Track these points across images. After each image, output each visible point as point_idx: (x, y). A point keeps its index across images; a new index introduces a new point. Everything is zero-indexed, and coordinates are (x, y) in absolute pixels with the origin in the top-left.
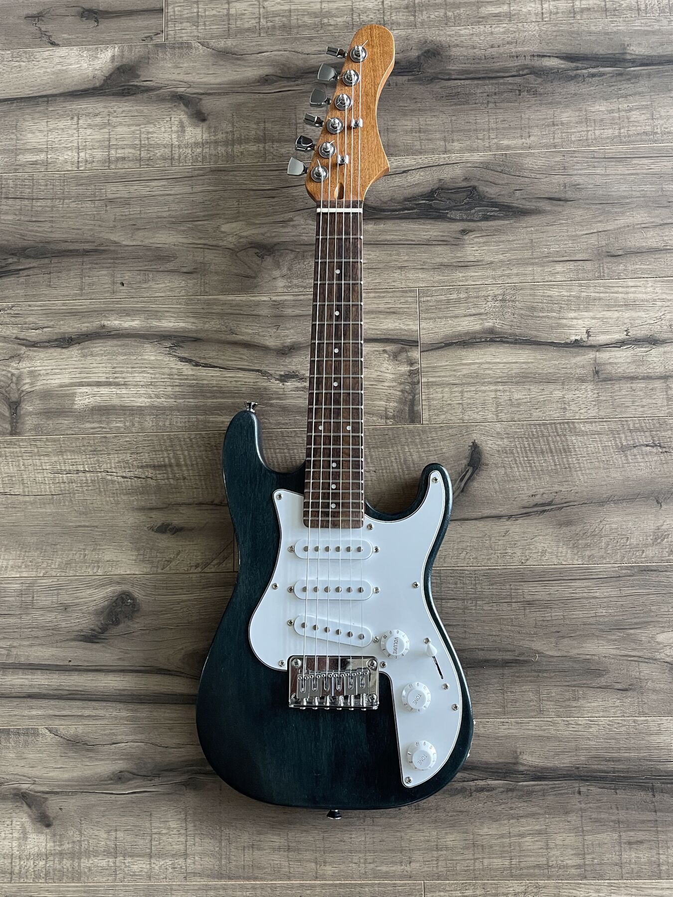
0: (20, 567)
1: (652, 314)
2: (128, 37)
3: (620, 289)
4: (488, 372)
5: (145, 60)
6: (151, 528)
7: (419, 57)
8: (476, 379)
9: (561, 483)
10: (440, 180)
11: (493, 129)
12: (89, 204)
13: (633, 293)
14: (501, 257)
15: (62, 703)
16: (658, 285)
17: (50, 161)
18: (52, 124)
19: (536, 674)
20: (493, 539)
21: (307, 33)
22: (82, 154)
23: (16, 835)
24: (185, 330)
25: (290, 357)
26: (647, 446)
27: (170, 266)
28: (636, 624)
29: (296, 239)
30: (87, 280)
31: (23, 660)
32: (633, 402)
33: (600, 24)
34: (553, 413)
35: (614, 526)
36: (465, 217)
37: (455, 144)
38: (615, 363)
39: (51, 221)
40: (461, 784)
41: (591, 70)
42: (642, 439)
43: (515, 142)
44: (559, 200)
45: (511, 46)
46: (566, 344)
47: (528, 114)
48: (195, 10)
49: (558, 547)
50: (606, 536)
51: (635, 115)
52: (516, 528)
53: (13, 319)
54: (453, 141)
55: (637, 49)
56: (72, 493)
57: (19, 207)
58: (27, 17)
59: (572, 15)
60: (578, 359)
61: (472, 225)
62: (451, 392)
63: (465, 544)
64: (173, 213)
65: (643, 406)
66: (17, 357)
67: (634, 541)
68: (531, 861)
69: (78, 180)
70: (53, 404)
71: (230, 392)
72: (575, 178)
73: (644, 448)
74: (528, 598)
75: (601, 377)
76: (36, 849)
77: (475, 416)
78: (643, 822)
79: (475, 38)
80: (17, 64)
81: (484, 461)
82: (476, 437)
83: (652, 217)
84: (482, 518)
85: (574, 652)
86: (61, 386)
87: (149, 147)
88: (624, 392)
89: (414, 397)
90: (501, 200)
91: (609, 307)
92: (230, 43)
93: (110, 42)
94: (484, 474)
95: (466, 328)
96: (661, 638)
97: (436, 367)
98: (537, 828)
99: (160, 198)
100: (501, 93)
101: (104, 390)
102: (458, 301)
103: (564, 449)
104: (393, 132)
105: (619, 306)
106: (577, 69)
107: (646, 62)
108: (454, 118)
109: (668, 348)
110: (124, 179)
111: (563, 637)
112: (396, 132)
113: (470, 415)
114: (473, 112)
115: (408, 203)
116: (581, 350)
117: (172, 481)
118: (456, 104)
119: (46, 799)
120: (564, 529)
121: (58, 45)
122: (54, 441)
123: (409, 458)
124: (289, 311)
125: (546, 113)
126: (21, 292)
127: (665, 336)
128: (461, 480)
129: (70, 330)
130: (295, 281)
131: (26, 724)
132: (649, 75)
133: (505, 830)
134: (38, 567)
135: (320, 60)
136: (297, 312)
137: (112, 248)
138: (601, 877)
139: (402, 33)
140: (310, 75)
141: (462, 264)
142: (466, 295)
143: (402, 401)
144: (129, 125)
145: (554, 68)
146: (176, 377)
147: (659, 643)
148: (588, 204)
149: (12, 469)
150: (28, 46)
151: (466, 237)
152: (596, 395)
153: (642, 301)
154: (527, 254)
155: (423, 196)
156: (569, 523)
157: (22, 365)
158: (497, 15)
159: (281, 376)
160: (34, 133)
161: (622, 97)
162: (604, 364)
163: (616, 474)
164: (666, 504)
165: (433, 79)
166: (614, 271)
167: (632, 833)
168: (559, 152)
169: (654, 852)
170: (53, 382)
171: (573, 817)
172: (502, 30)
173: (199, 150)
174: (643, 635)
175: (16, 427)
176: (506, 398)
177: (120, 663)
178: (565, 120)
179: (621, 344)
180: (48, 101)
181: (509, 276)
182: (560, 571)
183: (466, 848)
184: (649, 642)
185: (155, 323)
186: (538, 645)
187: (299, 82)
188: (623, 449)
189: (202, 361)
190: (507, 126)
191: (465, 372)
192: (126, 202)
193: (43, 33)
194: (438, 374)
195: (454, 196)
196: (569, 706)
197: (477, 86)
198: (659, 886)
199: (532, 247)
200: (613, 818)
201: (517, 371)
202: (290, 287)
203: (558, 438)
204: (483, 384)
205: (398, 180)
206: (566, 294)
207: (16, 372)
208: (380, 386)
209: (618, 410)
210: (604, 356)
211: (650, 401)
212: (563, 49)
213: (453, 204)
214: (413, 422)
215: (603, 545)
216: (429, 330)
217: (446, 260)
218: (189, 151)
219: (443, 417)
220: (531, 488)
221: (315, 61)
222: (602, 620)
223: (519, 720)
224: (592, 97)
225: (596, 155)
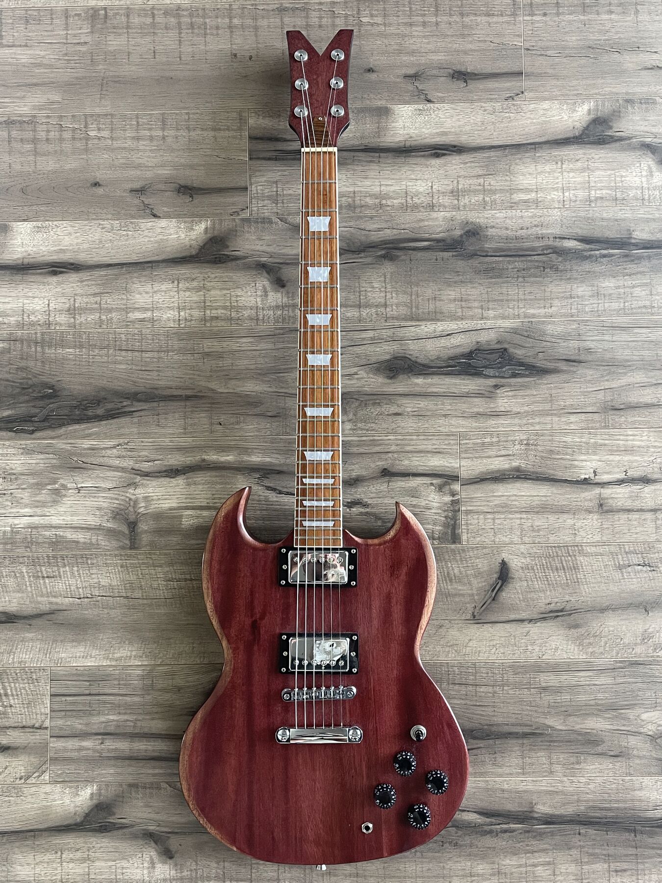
0: (141, 657)
1: (646, 458)
2: (218, 211)
3: (622, 437)
4: (514, 503)
5: (233, 232)
7: (461, 236)
8: (505, 508)
9: (571, 594)
10: (478, 342)
11: (521, 300)
12: (189, 356)
13: (631, 441)
14: (526, 408)
16: (652, 434)
17: (155, 318)
18: (156, 287)
19: (548, 744)
20: (517, 639)
21: (368, 212)
22: (182, 313)
23: (146, 865)
24: (271, 464)
25: (355, 488)
26: (639, 565)
27: (257, 410)
28: (627, 705)
29: (360, 389)
30: (190, 421)
31: (146, 730)
32: (629, 530)
33: (610, 212)
34: (566, 538)
35: (611, 629)
36: (497, 374)
37: (490, 312)
38: (616, 498)
39: (157, 371)
40: (490, 827)
41: (602, 252)
42: (635, 559)
43: (539, 311)
44: (574, 361)
45: (538, 229)
46: (577, 481)
47: (550, 288)
48: (275, 189)
49: (567, 645)
50: (605, 636)
51: (637, 291)
52: (535, 630)
53: (129, 453)
54: (489, 309)
55: (640, 235)
56: (182, 597)
57: (131, 358)
58: (132, 191)
59: (588, 203)
60: (586, 494)
61: (503, 380)
62: (485, 519)
63: (495, 643)
64: (259, 366)
65: (637, 533)
66: (135, 485)
67: (626, 641)
69: (178, 335)
70: (164, 524)
72: (588, 343)
73: (636, 567)
74: (544, 685)
75: (605, 508)
76: (162, 876)
77: (504, 539)
78: (626, 855)
79: (508, 221)
80: (125, 233)
81: (511, 575)
82: (505, 556)
83: (649, 377)
84: (509, 621)
85: (577, 727)
86: (170, 509)
87: (237, 308)
88: (622, 522)
89: (455, 522)
90: (527, 360)
91: (612, 452)
93: (204, 216)
94: (511, 585)
95: (498, 466)
96: (644, 716)
97: (473, 498)
98: (547, 860)
99: (249, 353)
100: (529, 269)
101: (205, 513)
102: (491, 444)
103: (574, 567)
104: (440, 300)
105: (621, 451)
106: (591, 250)
107: (648, 245)
108: (490, 290)
109: (658, 486)
110: (219, 337)
111: (570, 715)
112: (443, 300)
113: (500, 538)
114: (505, 285)
115: (452, 362)
116: (589, 487)
118: (491, 278)
119: (168, 837)
120: (573, 631)
121: (159, 217)
122: (166, 554)
124: (354, 450)
125: (565, 287)
126: (135, 430)
127: (655, 476)
128: (494, 590)
129: (176, 463)
130: (359, 425)
131: (151, 780)
132: (649, 257)
133: (523, 861)
134: (156, 657)
135: (379, 236)
136: (362, 450)
137: (209, 394)
139: (448, 215)
140: (371, 249)
141: (495, 414)
142: (497, 439)
143: (445, 525)
144: (221, 289)
145: (573, 249)
146: (264, 502)
147: (643, 721)
148: (598, 365)
149: (133, 578)
150: (133, 217)
151: (498, 391)
152: (599, 524)
153: (639, 447)
154: (547, 406)
155: (463, 356)
156: (576, 626)
157: (138, 491)
158: (526, 201)
159: (348, 502)
160: (141, 294)
161: (627, 275)
162: (607, 498)
163: (614, 588)
164: (652, 612)
165: (473, 255)
166: (616, 423)
167: (618, 864)
168: (575, 321)
169: (634, 878)
170: (163, 506)
171: (574, 852)
172: (530, 214)
173: (279, 312)
174: (631, 714)
175: (134, 543)
176: (530, 525)
178: (580, 294)
179: (620, 482)
180: (152, 267)
181: (532, 424)
182: (569, 664)
183: (493, 875)
184: (636, 720)
185: (246, 458)
186: (550, 722)
187: (362, 255)
188: (620, 568)
189: (285, 490)
190: (532, 297)
191: (496, 502)
192: (220, 356)
193: (147, 206)
194: (475, 504)
195: (489, 356)
196: (573, 768)
197: (509, 262)
199: (551, 401)
200: (604, 852)
201: (538, 503)
202: (355, 429)
203: (570, 558)
204: (511, 513)
205: (443, 342)
206: (578, 440)
207: (133, 497)
208: (428, 512)
209: (617, 536)
210: (607, 492)
211: (642, 529)
212: (580, 232)
213: (488, 363)
214: (454, 542)
215: (602, 644)
216: (468, 467)
217: (481, 410)
218: (271, 312)
219: (478, 539)
220: (546, 598)
221: (375, 237)
222: (600, 702)
223: (534, 779)
224: (603, 274)
225: (605, 324)
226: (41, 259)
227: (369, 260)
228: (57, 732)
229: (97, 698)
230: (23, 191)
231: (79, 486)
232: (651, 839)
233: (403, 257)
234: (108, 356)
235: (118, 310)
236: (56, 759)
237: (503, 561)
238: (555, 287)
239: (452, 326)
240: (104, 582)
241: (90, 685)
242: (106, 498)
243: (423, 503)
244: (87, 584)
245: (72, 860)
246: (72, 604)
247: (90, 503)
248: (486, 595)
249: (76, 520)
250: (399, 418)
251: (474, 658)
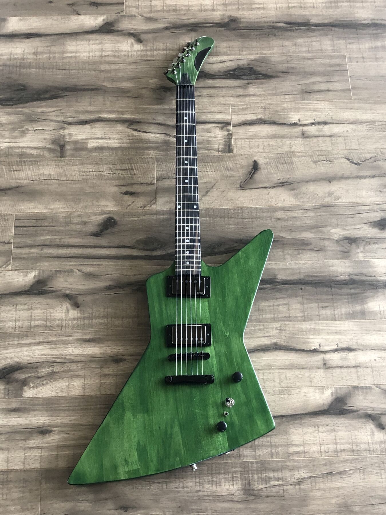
0: (64, 208)
1: (324, 113)
2: (110, 12)
4: (259, 134)
5: (117, 21)
6: (122, 193)
7: (228, 22)
8: (255, 137)
9: (290, 175)
10: (238, 65)
11: (258, 47)
12: (93, 72)
13: (316, 106)
14: (264, 93)
15: (84, 260)
16: (326, 103)
17: (77, 56)
18: (78, 43)
19: (283, 245)
20: (263, 196)
21: (183, 13)
22: (91, 54)
23: (64, 311)
24: (134, 118)
26: (324, 161)
27: (128, 95)
28: (322, 226)
30: (93, 100)
31: (66, 243)
32: (318, 145)
33: (298, 12)
34: (286, 149)
35: (312, 190)
36: (248, 78)
38: (310, 131)
41: (296, 28)
42: (322, 158)
43: (267, 52)
44: (286, 72)
45: (265, 19)
46: (290, 124)
47: (272, 42)
48: (137, 4)
49: (289, 198)
50: (309, 194)
51: (314, 44)
52: (272, 191)
53: (62, 114)
54: (243, 51)
55: (314, 21)
56: (87, 179)
57: (64, 73)
58: (68, 4)
59: (288, 9)
60: (296, 129)
61: (251, 81)
62: (245, 142)
63: (252, 198)
64: (129, 76)
66: (64, 128)
67: (320, 195)
68: (283, 315)
69: (88, 63)
70: (79, 146)
71: (154, 142)
72: (292, 65)
73: (323, 162)
74: (279, 217)
75: (305, 136)
76: (73, 316)
77: (255, 150)
78: (327, 299)
79: (250, 16)
80: (64, 21)
81: (258, 167)
82: (256, 158)
83: (322, 79)
84: (259, 188)
85: (297, 237)
86: (82, 139)
87: (118, 51)
88: (314, 141)
89: (230, 143)
90: (263, 72)
91: (307, 110)
92: (151, 15)
93: (103, 14)
94: (259, 172)
95: (250, 118)
97: (238, 132)
98: (284, 302)
99: (123, 70)
100: (261, 35)
101: (100, 141)
102: (247, 108)
103: (291, 162)
105: (311, 110)
106: (291, 27)
107: (317, 25)
108: (243, 43)
109: (331, 126)
110: (109, 63)
111: (293, 231)
113: (253, 150)
114: (250, 41)
115: (225, 73)
116: (296, 126)
117: (130, 175)
118: (243, 38)
119: (77, 297)
120: (292, 192)
121: (81, 15)
122: (79, 160)
123: (228, 166)
125: (280, 42)
126: (65, 104)
127: (329, 121)
128: (250, 174)
129: (86, 118)
131: (68, 268)
132: (319, 30)
133: (271, 304)
134: (73, 208)
137: (103, 88)
138: (311, 320)
139: (222, 13)
140: (184, 27)
141: (248, 95)
142: (250, 106)
143: (225, 145)
144: (110, 44)
145: (281, 27)
146: (131, 136)
147: (331, 233)
148: (297, 74)
149: (61, 171)
150: (69, 15)
151: (249, 85)
152: (303, 143)
153: (320, 109)
154: (274, 92)
155: (231, 70)
156: (294, 189)
157: (65, 131)
158: (258, 8)
160: (70, 46)
161: (309, 37)
162: (306, 131)
163: (312, 171)
164: (332, 182)
165: (234, 29)
166: (308, 98)
167: (323, 304)
168: (285, 56)
169: (332, 310)
170: (78, 137)
171: (299, 298)
172: (261, 13)
173: (139, 53)
174: (324, 230)
175: (63, 155)
176: (267, 144)
177: (109, 244)
178: (287, 45)
179: (312, 124)
180: (76, 35)
181: (267, 100)
182: (291, 207)
184: (327, 233)
185: (122, 116)
186: (283, 235)
187: (180, 29)
188: (315, 162)
189: (141, 130)
190: (264, 46)
191: (250, 134)
192: (109, 71)
193: (74, 10)
194: (240, 135)
195: (244, 71)
196: (296, 257)
197: (252, 32)
198: (335, 323)
199: (276, 89)
200: (315, 298)
201: (271, 134)
203: (289, 158)
204: (258, 139)
205: (221, 65)
206: (290, 106)
207: (63, 134)
208: (215, 139)
209: (312, 148)
210: (306, 128)
211: (324, 145)
212: (285, 20)
213: (243, 73)
214: (230, 153)
215: (308, 197)
216: (235, 119)
217: (241, 94)
218: (135, 53)
219: (242, 151)
220: (278, 177)
221: (186, 22)
222: (308, 225)
223: (276, 263)
224: (298, 37)
225: (299, 57)
226: (22, 32)
227: (184, 31)
228: (16, 245)
229: (40, 228)
230: (14, 5)
231: (35, 129)
232: (340, 291)
233: (200, 30)
234: (53, 72)
235: (58, 52)
236: (16, 258)
237: (255, 160)
238: (276, 43)
239: (225, 58)
240: (46, 173)
241: (36, 222)
242: (49, 134)
243: (213, 135)
244: (37, 174)
245: (22, 310)
246: (29, 183)
247: (41, 136)
248: (246, 177)
249: (34, 144)
250: (200, 97)
251: (240, 206)
